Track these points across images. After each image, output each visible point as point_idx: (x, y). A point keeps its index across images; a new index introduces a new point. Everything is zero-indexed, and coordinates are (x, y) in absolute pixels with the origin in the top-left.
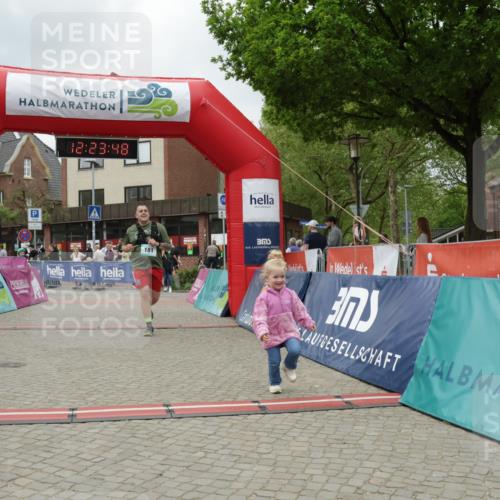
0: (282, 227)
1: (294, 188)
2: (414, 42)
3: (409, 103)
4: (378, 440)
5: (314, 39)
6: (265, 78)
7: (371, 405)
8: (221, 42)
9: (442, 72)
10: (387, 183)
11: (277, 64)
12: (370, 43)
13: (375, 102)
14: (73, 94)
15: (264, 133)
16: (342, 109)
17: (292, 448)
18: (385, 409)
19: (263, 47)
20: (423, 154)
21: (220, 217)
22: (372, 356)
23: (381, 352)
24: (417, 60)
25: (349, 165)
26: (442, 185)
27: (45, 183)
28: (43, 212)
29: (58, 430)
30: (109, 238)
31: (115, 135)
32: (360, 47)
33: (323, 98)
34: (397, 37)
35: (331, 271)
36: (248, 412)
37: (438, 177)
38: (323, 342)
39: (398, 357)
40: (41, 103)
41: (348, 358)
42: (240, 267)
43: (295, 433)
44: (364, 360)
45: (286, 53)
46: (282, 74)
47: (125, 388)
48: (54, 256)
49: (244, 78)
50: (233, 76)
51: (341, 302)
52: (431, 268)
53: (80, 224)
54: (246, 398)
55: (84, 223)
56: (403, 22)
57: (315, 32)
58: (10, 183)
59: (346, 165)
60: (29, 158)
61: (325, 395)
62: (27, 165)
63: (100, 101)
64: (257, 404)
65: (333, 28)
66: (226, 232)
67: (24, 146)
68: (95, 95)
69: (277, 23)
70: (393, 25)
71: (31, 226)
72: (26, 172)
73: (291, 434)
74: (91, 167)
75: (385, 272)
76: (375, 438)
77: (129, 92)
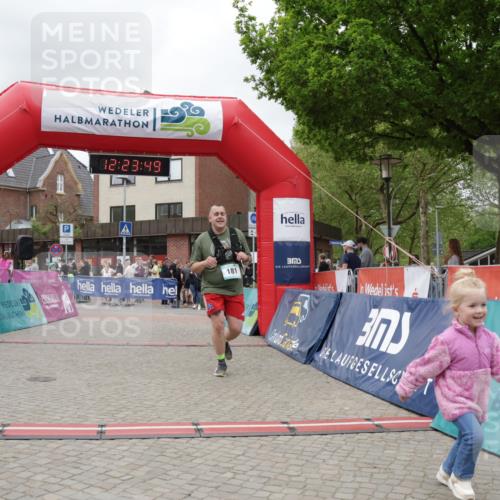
0: (312, 245)
1: (324, 208)
3: (441, 124)
4: (409, 465)
5: (347, 60)
6: (298, 98)
7: (402, 429)
8: (254, 62)
9: (475, 93)
10: (418, 204)
11: (309, 84)
12: (402, 63)
13: (408, 122)
14: (107, 111)
15: (295, 152)
16: (373, 129)
17: (321, 472)
18: (415, 434)
19: (295, 68)
20: (454, 175)
21: (250, 235)
24: (450, 81)
25: (379, 186)
27: (76, 198)
28: (75, 227)
29: (87, 445)
31: (147, 153)
32: (393, 67)
33: (355, 118)
34: (429, 57)
35: (362, 292)
36: (277, 434)
37: (469, 198)
38: (354, 364)
40: (76, 120)
41: (379, 380)
42: (269, 286)
43: (325, 455)
44: (394, 383)
45: (319, 73)
46: (314, 94)
47: (153, 406)
48: (85, 271)
49: (276, 98)
50: (265, 95)
51: (371, 324)
53: (109, 239)
54: (275, 419)
55: (115, 239)
56: (436, 43)
57: (348, 53)
58: (43, 197)
59: (376, 184)
60: (62, 174)
61: (355, 417)
62: (60, 181)
63: (133, 119)
64: (286, 425)
65: (366, 49)
66: (256, 250)
67: (57, 162)
68: (129, 113)
69: (310, 43)
70: (426, 46)
71: (63, 241)
72: (59, 187)
73: (321, 457)
74: (123, 184)
75: (416, 294)
76: (406, 463)
77: (162, 111)
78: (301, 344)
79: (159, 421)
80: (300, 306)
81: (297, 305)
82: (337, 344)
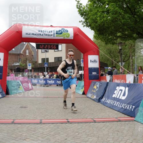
0: (99, 69)
1: (103, 58)
2: (138, 15)
3: (136, 33)
5: (109, 15)
6: (95, 26)
7: (126, 121)
8: (82, 16)
10: (130, 56)
11: (98, 22)
12: (125, 16)
13: (126, 33)
14: (41, 31)
15: (94, 42)
16: (117, 35)
17: (103, 133)
18: (130, 122)
19: (94, 18)
21: (81, 66)
22: (126, 106)
23: (129, 105)
24: (138, 20)
25: (118, 51)
27: (32, 56)
28: (32, 64)
29: (37, 126)
30: (50, 72)
31: (52, 43)
32: (122, 17)
33: (111, 32)
34: (132, 14)
35: (114, 82)
36: (90, 122)
38: (112, 102)
39: (134, 107)
40: (32, 34)
41: (119, 107)
42: (87, 80)
44: (124, 108)
45: (101, 19)
46: (99, 25)
47: (55, 115)
49: (88, 27)
50: (85, 26)
51: (117, 91)
53: (42, 68)
54: (90, 118)
55: (43, 68)
56: (135, 10)
57: (109, 13)
58: (23, 56)
60: (28, 49)
61: (113, 117)
62: (27, 51)
64: (93, 120)
65: (114, 12)
66: (83, 70)
67: (26, 46)
68: (47, 32)
69: (98, 11)
70: (131, 10)
71: (28, 68)
72: (27, 53)
73: (103, 129)
74: (45, 52)
75: (130, 82)
76: (127, 130)
77: (56, 31)
78: (97, 97)
79: (57, 119)
80: (96, 86)
81: (95, 86)
82: (107, 96)
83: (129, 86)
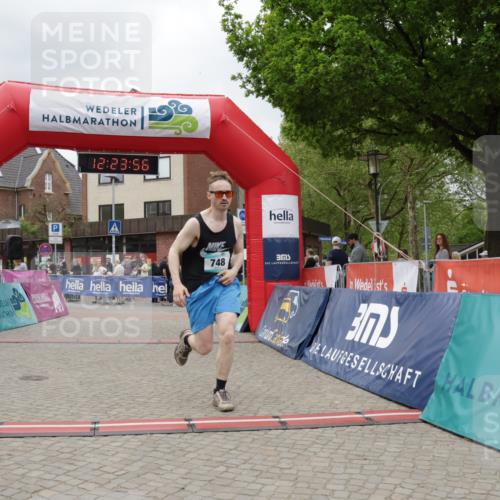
0: (301, 242)
1: (313, 204)
2: (432, 59)
3: (427, 119)
4: (399, 456)
5: (334, 56)
6: (285, 95)
7: (392, 422)
8: (241, 59)
9: (461, 89)
10: (406, 199)
11: (296, 81)
12: (388, 59)
13: (394, 118)
14: (95, 110)
15: (283, 149)
16: (361, 125)
17: (313, 464)
18: (404, 426)
19: (282, 65)
20: (442, 169)
22: (392, 372)
23: (402, 369)
24: (435, 77)
25: (368, 181)
26: (461, 201)
27: (64, 197)
28: (64, 227)
29: (81, 442)
30: (129, 252)
31: (136, 151)
32: (379, 63)
33: (342, 115)
34: (415, 54)
35: (351, 287)
36: (269, 428)
37: (457, 193)
38: (344, 358)
39: (418, 373)
40: (64, 119)
41: (369, 374)
42: (259, 282)
43: (316, 448)
44: (384, 376)
45: (305, 70)
46: (302, 91)
47: (146, 403)
49: (264, 96)
50: (252, 93)
51: (360, 318)
52: (451, 284)
53: (99, 238)
54: (266, 413)
55: (104, 238)
56: (422, 39)
57: (334, 49)
58: (31, 197)
59: (364, 180)
60: (51, 173)
61: (347, 410)
62: (48, 180)
63: (121, 117)
64: (277, 420)
65: (352, 45)
66: (245, 247)
67: (45, 161)
68: (117, 112)
69: (297, 40)
70: (411, 42)
71: (52, 240)
72: (47, 186)
73: (312, 450)
74: (111, 182)
75: (405, 288)
76: (396, 454)
77: (150, 109)
78: (291, 340)
79: (151, 418)
80: (290, 302)
81: (287, 301)
82: (327, 338)
83: (401, 300)
